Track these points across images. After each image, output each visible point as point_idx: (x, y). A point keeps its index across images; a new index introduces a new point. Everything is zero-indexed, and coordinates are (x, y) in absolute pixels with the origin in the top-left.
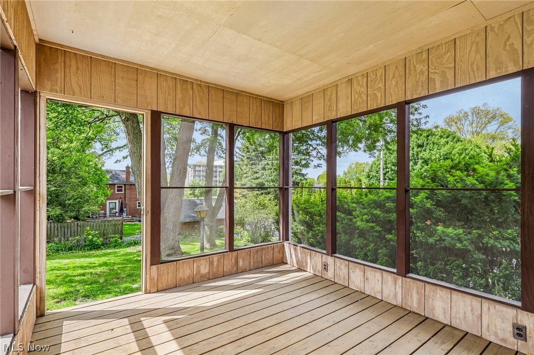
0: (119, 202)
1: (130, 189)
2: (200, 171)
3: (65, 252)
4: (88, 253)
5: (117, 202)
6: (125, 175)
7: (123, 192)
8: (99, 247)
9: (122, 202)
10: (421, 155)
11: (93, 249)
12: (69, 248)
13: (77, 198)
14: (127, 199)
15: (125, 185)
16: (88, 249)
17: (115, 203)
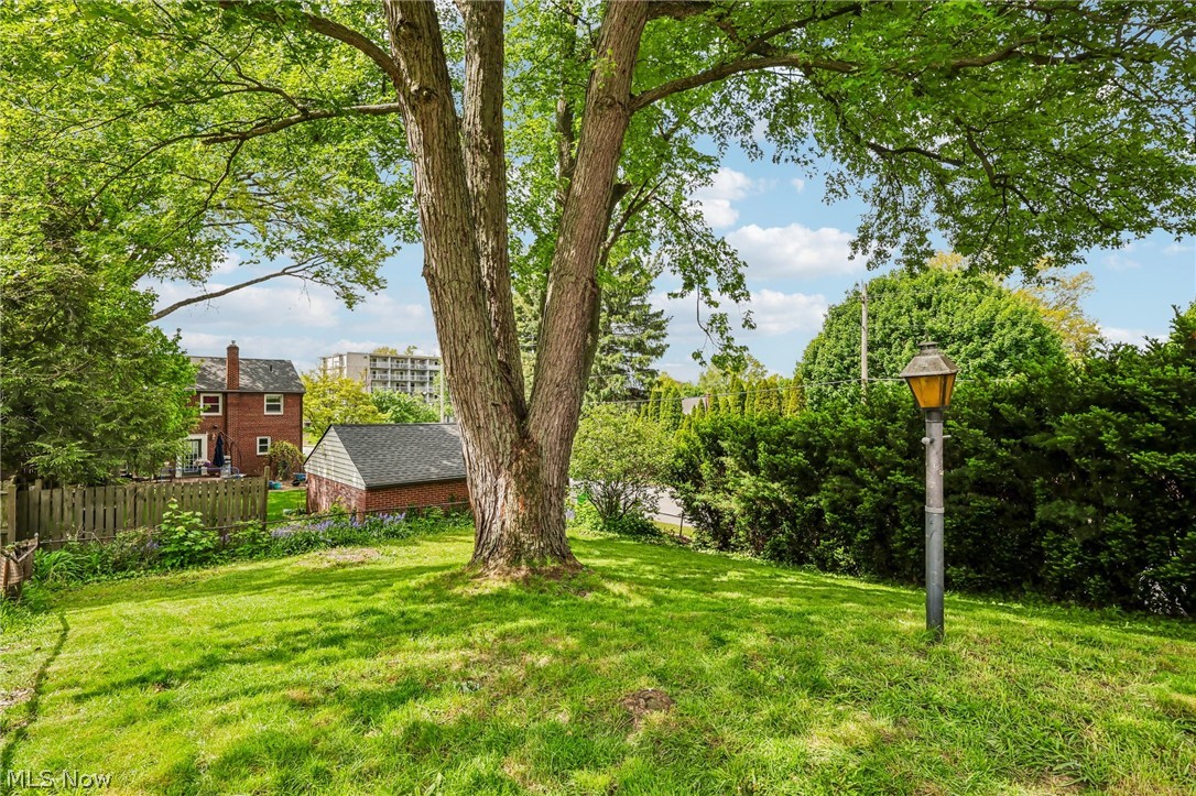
0: (210, 438)
1: (238, 405)
2: (385, 371)
3: (104, 577)
4: (173, 577)
5: (204, 438)
6: (226, 372)
7: (220, 413)
8: (206, 559)
9: (219, 438)
10: (929, 324)
11: (189, 563)
12: (115, 563)
13: (132, 415)
14: (230, 430)
15: (225, 394)
16: (173, 566)
17: (200, 441)
